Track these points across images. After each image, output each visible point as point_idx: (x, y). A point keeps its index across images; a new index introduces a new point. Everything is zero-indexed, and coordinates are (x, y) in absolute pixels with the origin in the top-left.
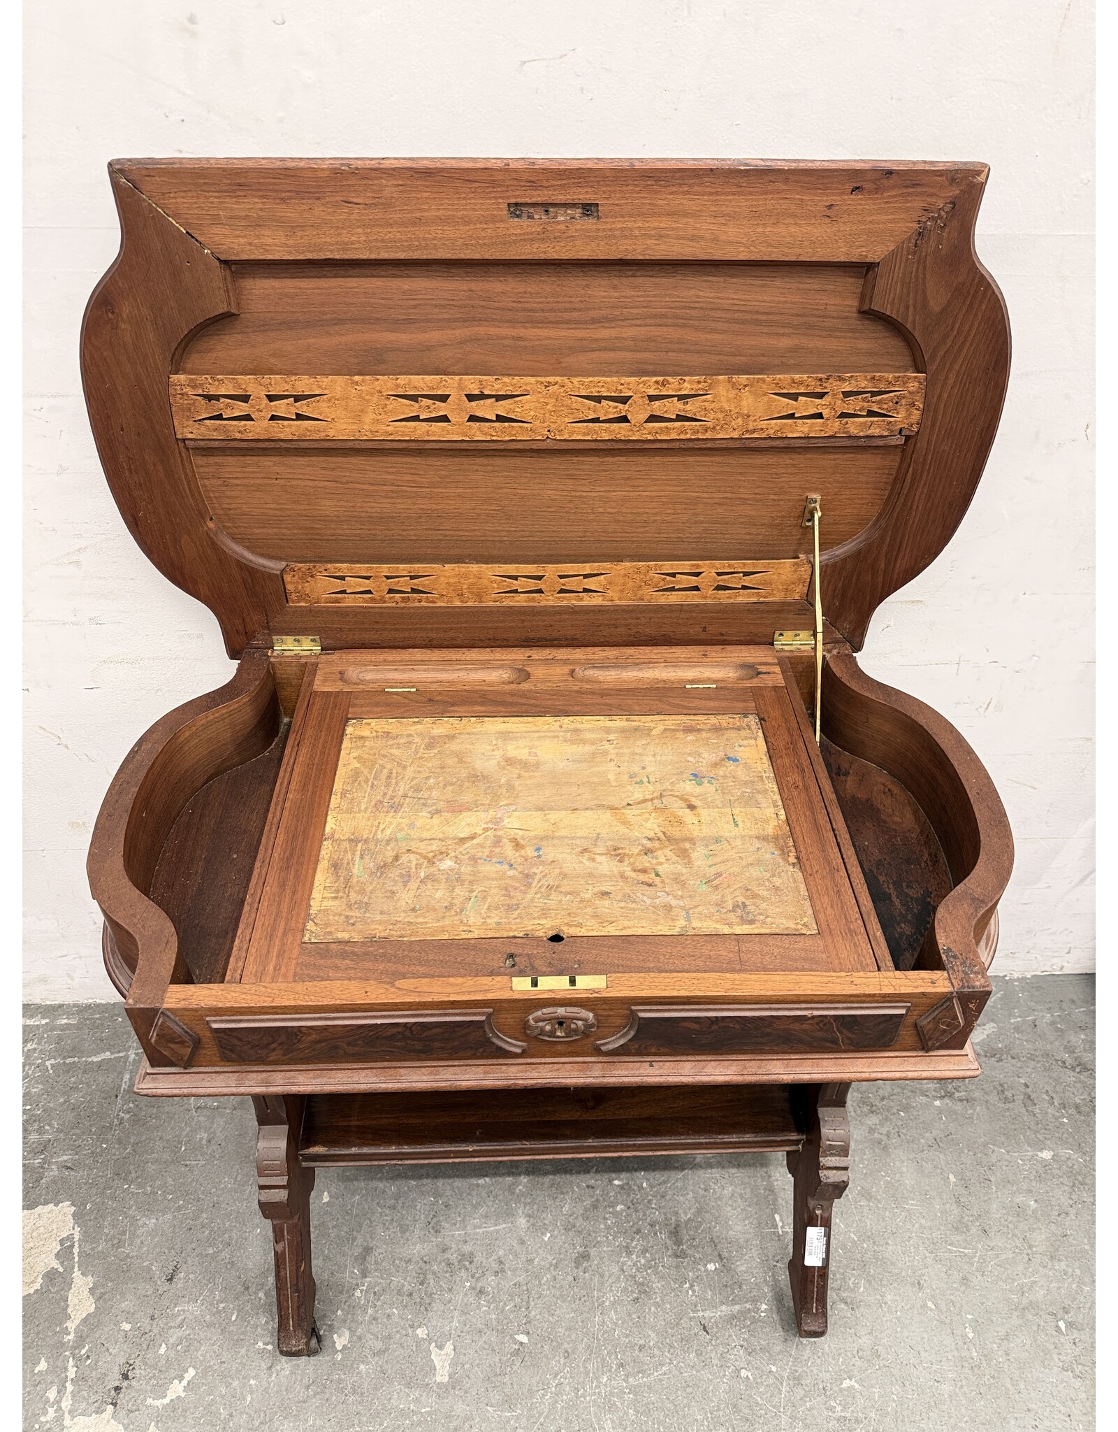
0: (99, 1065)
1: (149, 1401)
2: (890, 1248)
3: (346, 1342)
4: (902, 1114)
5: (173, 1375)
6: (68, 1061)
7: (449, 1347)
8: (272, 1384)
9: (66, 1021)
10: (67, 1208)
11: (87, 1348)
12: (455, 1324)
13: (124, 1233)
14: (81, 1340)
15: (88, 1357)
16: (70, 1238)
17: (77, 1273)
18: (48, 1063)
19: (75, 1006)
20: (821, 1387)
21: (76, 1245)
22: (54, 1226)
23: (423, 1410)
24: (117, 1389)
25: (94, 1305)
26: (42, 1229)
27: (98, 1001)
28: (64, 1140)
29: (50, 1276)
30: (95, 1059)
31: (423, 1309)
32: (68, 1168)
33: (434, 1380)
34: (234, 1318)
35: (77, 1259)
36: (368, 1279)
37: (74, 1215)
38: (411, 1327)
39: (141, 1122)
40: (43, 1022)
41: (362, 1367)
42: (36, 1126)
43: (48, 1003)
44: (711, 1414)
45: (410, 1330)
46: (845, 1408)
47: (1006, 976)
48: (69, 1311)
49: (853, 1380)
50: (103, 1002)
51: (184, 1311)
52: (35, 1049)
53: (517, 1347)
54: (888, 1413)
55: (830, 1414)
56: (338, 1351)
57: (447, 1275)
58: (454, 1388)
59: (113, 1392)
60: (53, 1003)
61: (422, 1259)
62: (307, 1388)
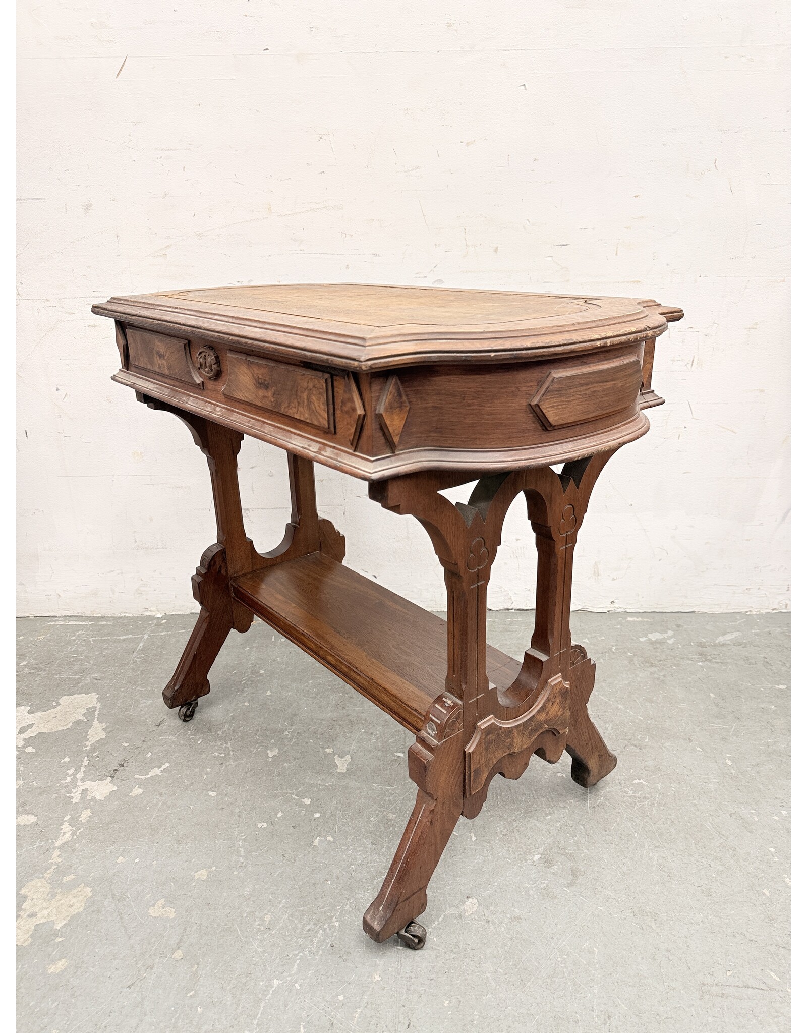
0: (124, 640)
1: (136, 776)
2: (667, 723)
3: (276, 754)
4: (674, 667)
5: (154, 765)
6: (104, 638)
7: (348, 757)
8: (222, 771)
9: (105, 623)
10: (94, 696)
11: (98, 752)
12: (353, 747)
13: (131, 706)
14: (94, 748)
15: (98, 757)
16: (95, 708)
17: (96, 722)
18: (91, 639)
19: (112, 617)
20: (617, 782)
21: (98, 710)
22: (84, 703)
23: (327, 784)
24: (115, 770)
25: (105, 735)
26: (75, 704)
27: (127, 615)
28: (96, 668)
29: (78, 723)
30: (121, 638)
31: (331, 740)
32: (97, 679)
33: (336, 771)
34: (199, 742)
35: (97, 716)
36: (294, 727)
37: (97, 699)
38: (323, 747)
39: (149, 662)
40: (90, 623)
41: (286, 764)
42: (79, 663)
43: (95, 615)
44: (535, 792)
45: (321, 749)
46: (635, 792)
47: (747, 612)
48: (88, 737)
49: (642, 780)
50: (130, 615)
51: (166, 739)
52: (84, 634)
53: (395, 758)
54: (668, 796)
55: (624, 794)
56: (269, 757)
57: (349, 726)
58: (350, 775)
59: (112, 771)
60: (97, 616)
61: (332, 719)
62: (246, 773)
